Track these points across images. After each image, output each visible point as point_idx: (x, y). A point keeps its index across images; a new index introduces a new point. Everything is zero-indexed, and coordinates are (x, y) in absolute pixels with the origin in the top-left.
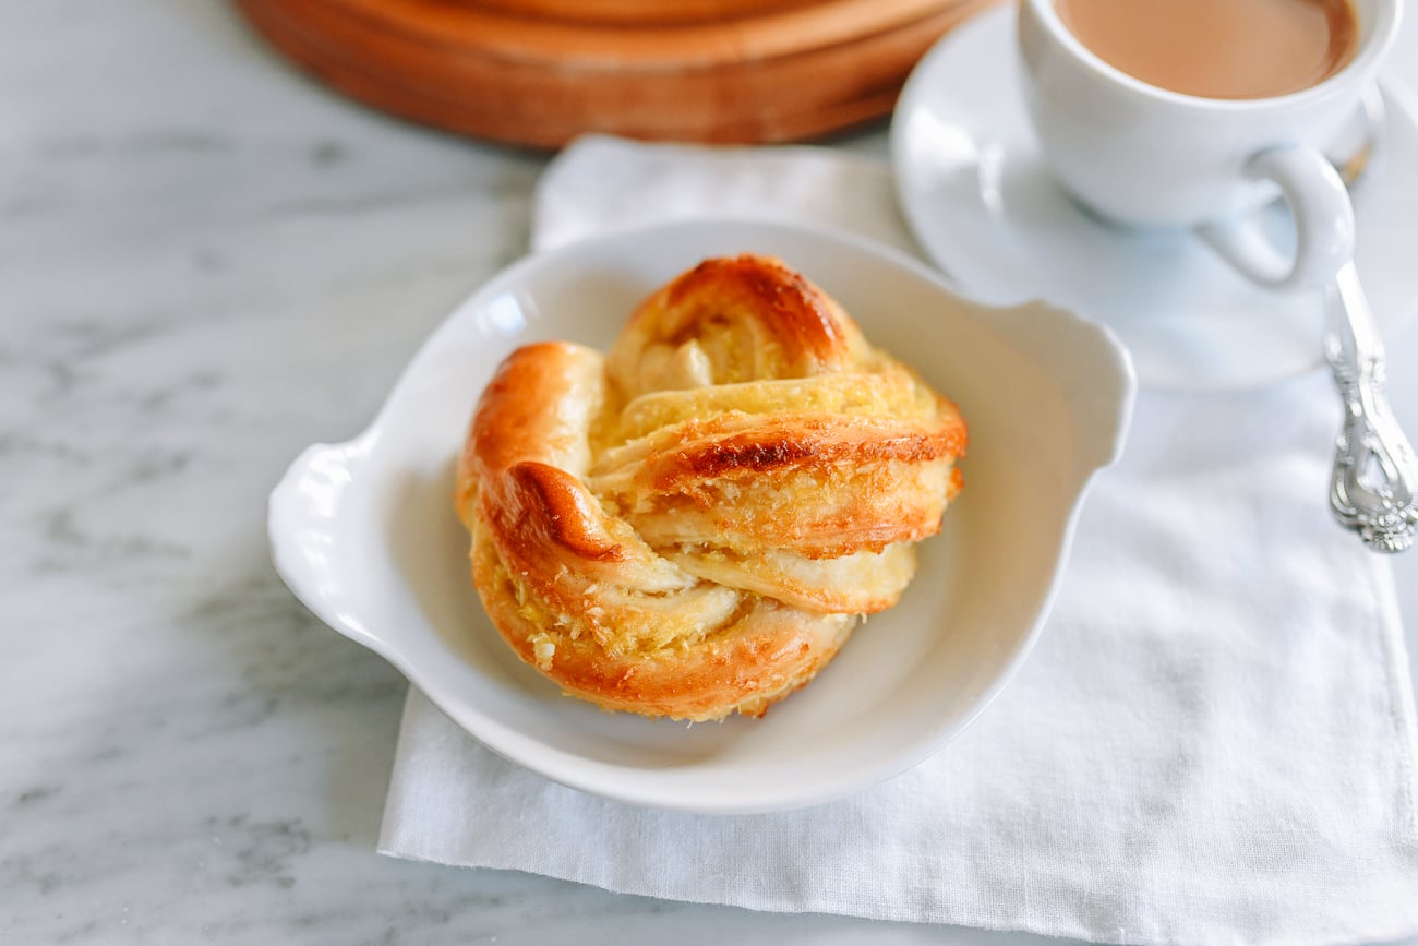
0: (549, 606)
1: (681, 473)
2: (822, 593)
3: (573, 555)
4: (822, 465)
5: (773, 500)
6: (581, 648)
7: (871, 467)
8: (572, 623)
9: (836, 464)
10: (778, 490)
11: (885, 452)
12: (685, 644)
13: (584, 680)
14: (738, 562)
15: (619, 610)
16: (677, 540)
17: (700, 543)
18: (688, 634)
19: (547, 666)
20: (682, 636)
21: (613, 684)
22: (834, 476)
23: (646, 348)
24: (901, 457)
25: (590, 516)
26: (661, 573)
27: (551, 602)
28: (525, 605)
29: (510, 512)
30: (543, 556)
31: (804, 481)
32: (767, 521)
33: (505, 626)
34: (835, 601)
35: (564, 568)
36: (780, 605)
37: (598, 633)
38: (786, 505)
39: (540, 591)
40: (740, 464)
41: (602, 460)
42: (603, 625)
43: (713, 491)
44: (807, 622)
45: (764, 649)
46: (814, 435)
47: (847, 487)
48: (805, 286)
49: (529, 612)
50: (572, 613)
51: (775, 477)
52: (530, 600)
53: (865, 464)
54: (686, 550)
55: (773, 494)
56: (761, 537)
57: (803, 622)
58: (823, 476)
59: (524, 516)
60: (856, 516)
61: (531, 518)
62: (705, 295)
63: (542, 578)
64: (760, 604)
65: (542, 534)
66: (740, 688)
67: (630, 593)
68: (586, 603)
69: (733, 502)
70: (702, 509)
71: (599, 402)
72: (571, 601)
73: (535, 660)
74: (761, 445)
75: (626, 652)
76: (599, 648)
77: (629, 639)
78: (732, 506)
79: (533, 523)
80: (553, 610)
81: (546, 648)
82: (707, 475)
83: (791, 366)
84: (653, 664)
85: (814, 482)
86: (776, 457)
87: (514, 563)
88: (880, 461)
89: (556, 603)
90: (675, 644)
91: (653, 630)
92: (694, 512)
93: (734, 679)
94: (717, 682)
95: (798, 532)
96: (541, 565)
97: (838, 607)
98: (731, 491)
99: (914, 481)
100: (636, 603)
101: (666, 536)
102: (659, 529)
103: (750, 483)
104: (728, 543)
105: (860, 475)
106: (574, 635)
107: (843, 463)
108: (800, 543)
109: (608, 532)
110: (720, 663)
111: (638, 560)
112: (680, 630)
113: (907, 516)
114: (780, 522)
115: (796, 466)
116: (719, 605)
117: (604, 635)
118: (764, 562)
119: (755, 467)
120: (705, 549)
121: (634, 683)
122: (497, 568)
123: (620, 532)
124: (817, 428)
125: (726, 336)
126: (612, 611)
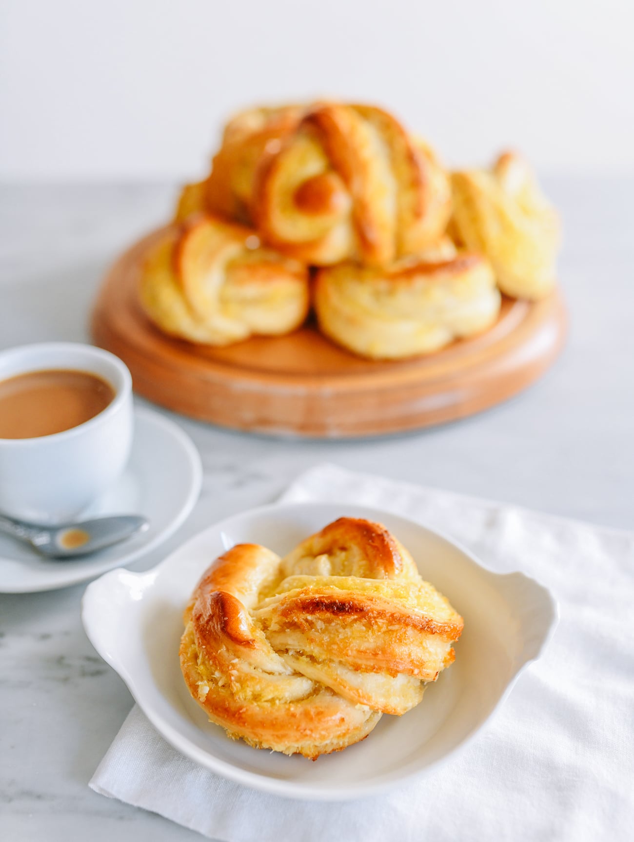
0: (211, 666)
1: (296, 609)
2: (357, 691)
3: (230, 640)
4: (369, 619)
5: (340, 633)
6: (222, 692)
7: (396, 627)
8: (221, 678)
9: (377, 620)
10: (344, 629)
11: (405, 621)
12: (277, 702)
13: (219, 709)
14: (315, 664)
15: (247, 675)
16: (287, 647)
17: (299, 650)
18: (281, 697)
19: (203, 699)
20: (277, 698)
21: (234, 715)
22: (375, 627)
23: (303, 557)
24: (415, 626)
25: (245, 624)
26: (273, 662)
27: (213, 664)
28: (200, 665)
29: (206, 615)
30: (215, 639)
31: (359, 627)
32: (334, 643)
33: (188, 676)
34: (363, 697)
35: (224, 647)
36: (334, 693)
37: (233, 685)
38: (347, 637)
39: (209, 657)
40: (326, 609)
41: (262, 603)
42: (237, 682)
43: (311, 624)
44: (347, 706)
45: (320, 714)
46: (369, 603)
47: (383, 636)
48: (388, 535)
49: (201, 668)
50: (222, 672)
51: (344, 620)
52: (203, 663)
53: (394, 625)
54: (290, 653)
55: (341, 630)
56: (330, 651)
57: (345, 705)
58: (369, 626)
59: (211, 617)
60: (384, 652)
61: (214, 619)
62: (338, 534)
63: (212, 651)
64: (324, 691)
65: (217, 627)
66: (302, 733)
67: (255, 669)
68: (230, 667)
69: (320, 631)
70: (303, 631)
71: (271, 578)
72: (223, 665)
73: (198, 695)
74: (338, 601)
75: (245, 699)
76: (232, 694)
77: (248, 691)
78: (319, 632)
79: (214, 621)
80: (213, 668)
81: (205, 689)
82: (308, 612)
83: (370, 573)
84: (258, 709)
85: (364, 628)
86: (345, 609)
87: (200, 642)
88: (402, 625)
89: (216, 665)
90: (272, 701)
91: (262, 690)
92: (299, 632)
93: (298, 727)
94: (290, 726)
95: (350, 653)
96: (213, 644)
97: (365, 701)
98: (320, 625)
99: (421, 643)
100: (257, 674)
101: (282, 644)
102: (280, 640)
103: (331, 623)
104: (312, 652)
105: (390, 630)
106: (220, 684)
107: (381, 621)
108: (350, 659)
109: (252, 634)
110: (293, 715)
111: (263, 651)
112: (276, 694)
113: (413, 660)
114: (341, 646)
115: (356, 617)
116: (302, 686)
117: (236, 687)
118: (329, 667)
119: (333, 612)
120: (300, 654)
121: (244, 716)
122: (193, 646)
123: (258, 635)
124: (372, 600)
125: (342, 555)
126: (243, 675)
